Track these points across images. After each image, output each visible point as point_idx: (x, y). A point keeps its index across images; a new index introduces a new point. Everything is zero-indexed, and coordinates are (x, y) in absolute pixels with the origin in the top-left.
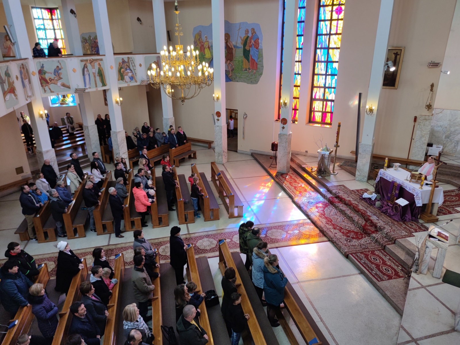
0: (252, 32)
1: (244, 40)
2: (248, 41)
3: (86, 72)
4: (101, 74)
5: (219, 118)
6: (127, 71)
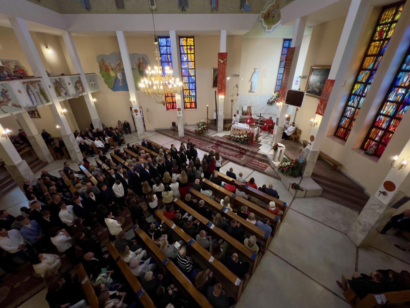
0: (143, 59)
1: (138, 64)
2: (141, 65)
3: (30, 93)
4: (42, 92)
5: (137, 113)
6: (61, 89)
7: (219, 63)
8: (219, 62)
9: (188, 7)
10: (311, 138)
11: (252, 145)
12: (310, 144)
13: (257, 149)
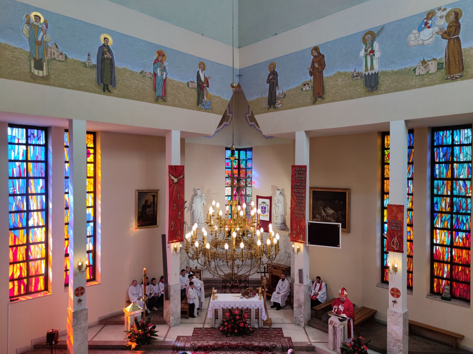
7: (171, 183)
8: (171, 181)
9: (115, 86)
10: (393, 292)
11: (268, 334)
12: (395, 302)
13: (286, 339)
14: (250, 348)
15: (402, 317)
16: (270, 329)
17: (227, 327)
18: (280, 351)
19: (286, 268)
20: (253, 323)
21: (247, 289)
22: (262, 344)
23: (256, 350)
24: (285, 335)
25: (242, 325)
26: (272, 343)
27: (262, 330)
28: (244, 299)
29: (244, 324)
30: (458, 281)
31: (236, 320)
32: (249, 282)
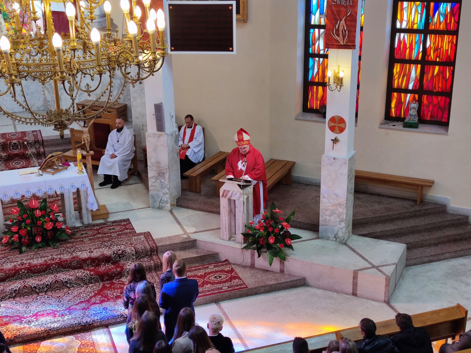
10: (332, 124)
11: (105, 234)
12: (335, 141)
13: (142, 238)
14: (74, 264)
15: (348, 164)
16: (106, 224)
17: (17, 235)
18: (133, 259)
19: (118, 109)
20: (71, 219)
21: (50, 155)
22: (96, 254)
23: (85, 266)
24: (138, 229)
25: (49, 226)
26: (115, 248)
27: (91, 229)
28: (48, 177)
29: (54, 224)
30: (430, 93)
31: (34, 220)
32: (45, 143)
